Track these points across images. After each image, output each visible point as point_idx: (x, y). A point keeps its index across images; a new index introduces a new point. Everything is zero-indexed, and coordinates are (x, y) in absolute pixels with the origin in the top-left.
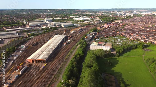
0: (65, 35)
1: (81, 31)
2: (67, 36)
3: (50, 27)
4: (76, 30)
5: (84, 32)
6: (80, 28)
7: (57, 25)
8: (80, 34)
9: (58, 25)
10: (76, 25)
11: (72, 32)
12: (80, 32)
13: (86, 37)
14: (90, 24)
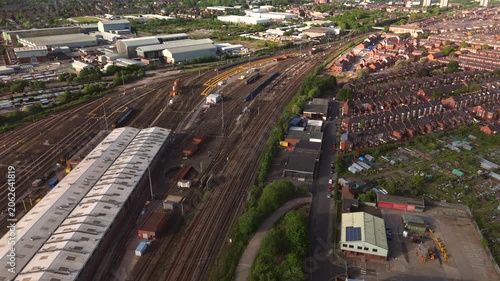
0: (167, 132)
1: (255, 93)
2: (178, 131)
3: (110, 64)
4: (230, 81)
5: (270, 97)
6: (249, 70)
7: (140, 52)
8: (253, 111)
9: (147, 55)
10: (230, 51)
11: (212, 99)
12: (249, 99)
13: (285, 144)
14: (290, 46)
